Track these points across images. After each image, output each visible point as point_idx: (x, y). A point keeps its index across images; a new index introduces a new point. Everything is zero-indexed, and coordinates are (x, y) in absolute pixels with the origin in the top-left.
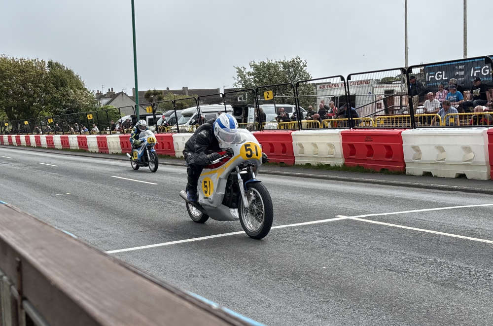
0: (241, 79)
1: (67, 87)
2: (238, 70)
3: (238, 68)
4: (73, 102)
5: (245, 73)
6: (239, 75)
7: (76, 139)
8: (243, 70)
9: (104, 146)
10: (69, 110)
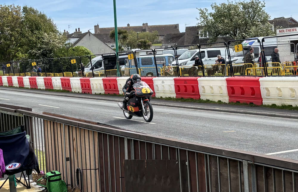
0: (203, 19)
1: (41, 30)
2: (200, 11)
3: (201, 10)
4: (47, 44)
5: (207, 14)
6: (201, 16)
7: (60, 81)
8: (205, 11)
9: (87, 86)
10: (44, 52)
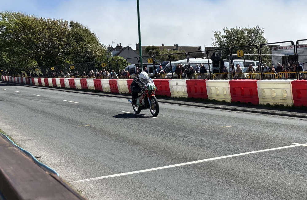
0: (217, 40)
1: (85, 42)
2: (215, 34)
5: (220, 36)
7: (93, 82)
9: (115, 87)
